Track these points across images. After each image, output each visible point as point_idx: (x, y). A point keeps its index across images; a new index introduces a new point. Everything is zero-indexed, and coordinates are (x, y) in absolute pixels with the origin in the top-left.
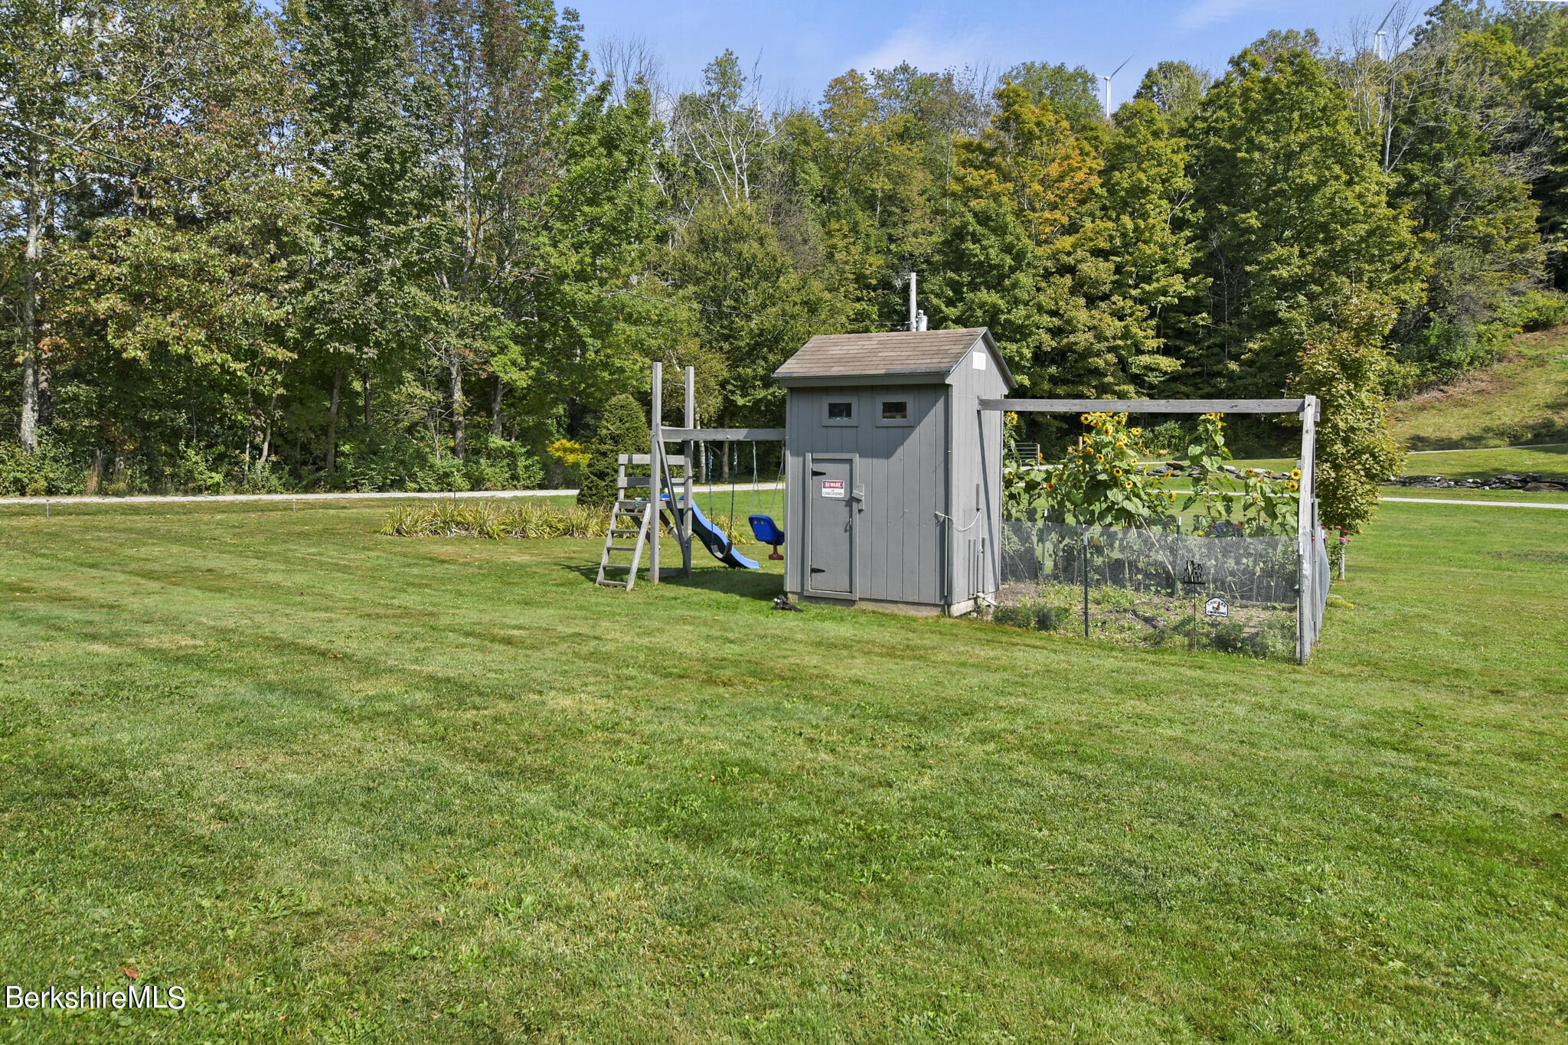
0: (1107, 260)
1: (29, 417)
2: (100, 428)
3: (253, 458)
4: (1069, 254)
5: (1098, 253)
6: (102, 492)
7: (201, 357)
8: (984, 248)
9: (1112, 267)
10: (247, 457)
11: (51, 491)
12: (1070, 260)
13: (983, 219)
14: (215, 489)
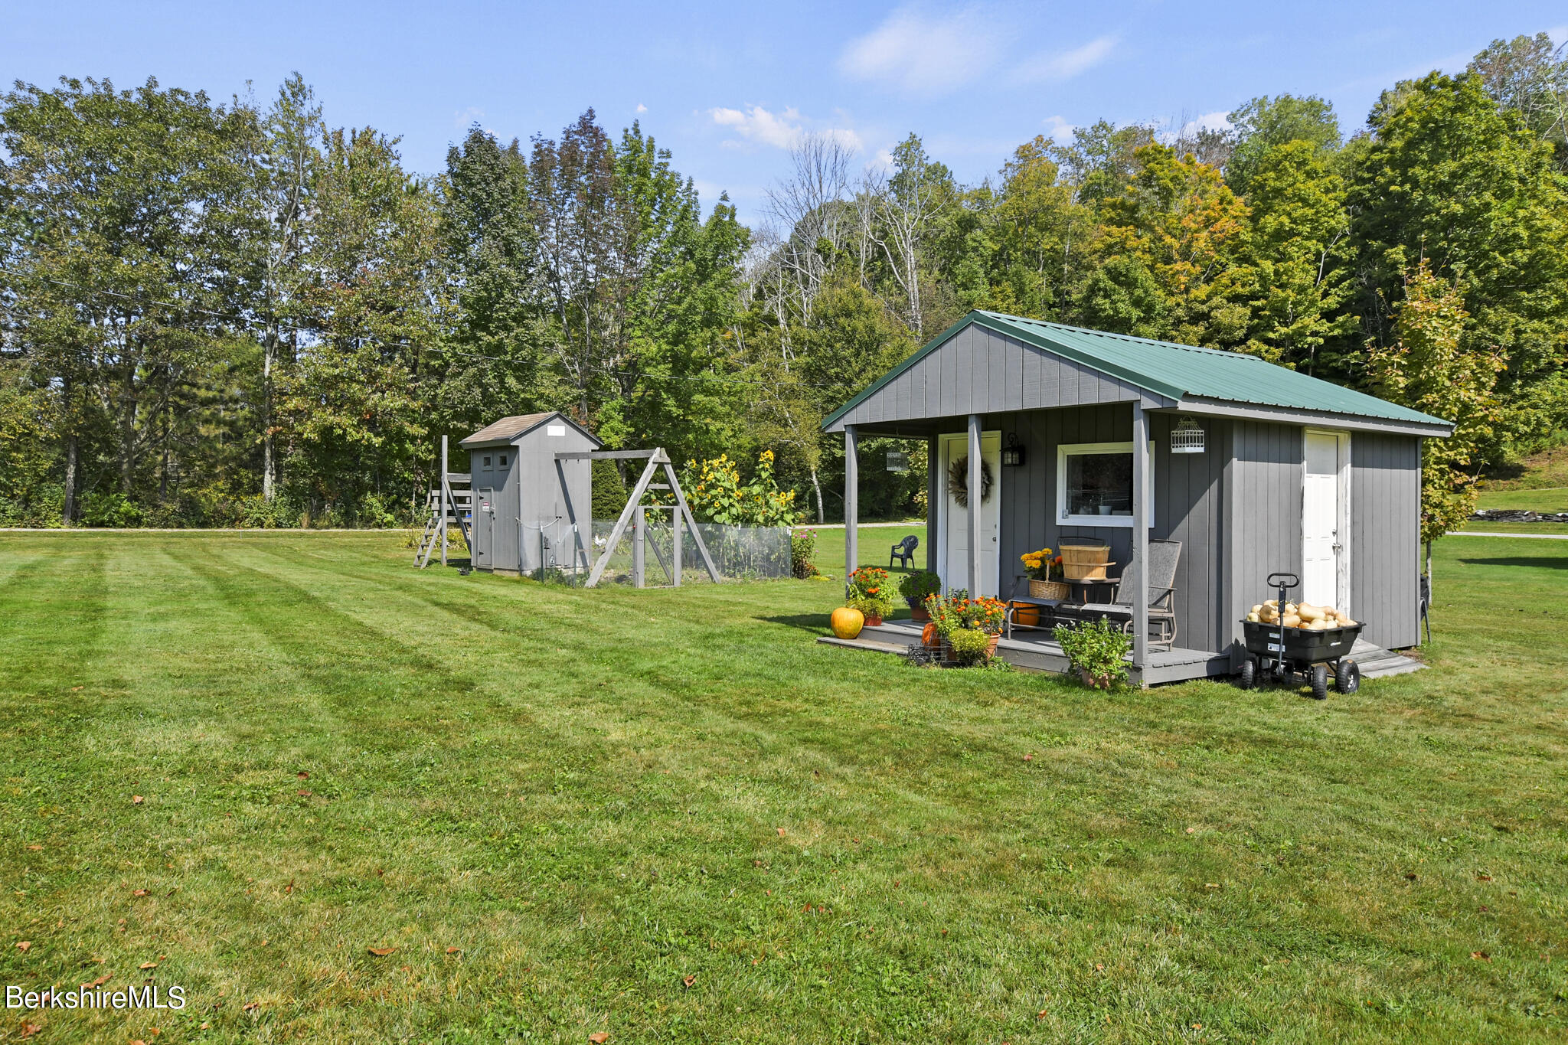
0: (1245, 306)
1: (268, 479)
2: (314, 484)
3: (419, 505)
4: (1203, 302)
5: (1235, 299)
6: (312, 526)
7: (353, 435)
8: (1113, 302)
9: (1249, 312)
10: (413, 503)
11: (278, 525)
12: (1205, 308)
13: (1114, 274)
14: (389, 525)
